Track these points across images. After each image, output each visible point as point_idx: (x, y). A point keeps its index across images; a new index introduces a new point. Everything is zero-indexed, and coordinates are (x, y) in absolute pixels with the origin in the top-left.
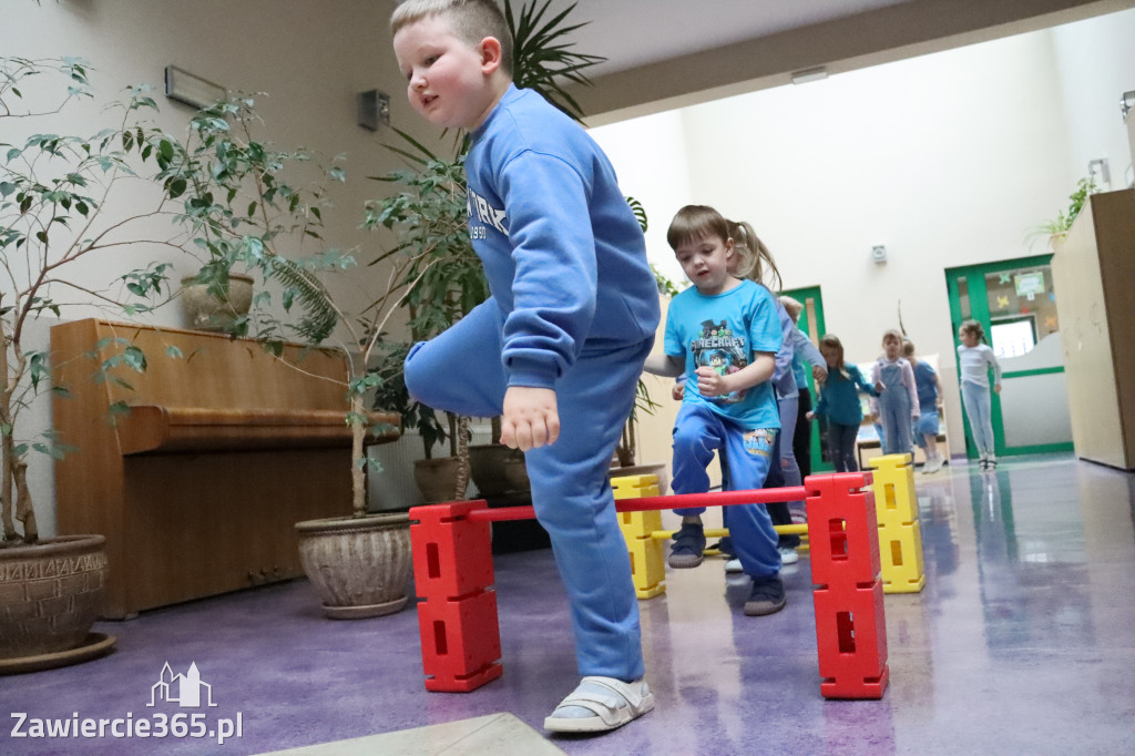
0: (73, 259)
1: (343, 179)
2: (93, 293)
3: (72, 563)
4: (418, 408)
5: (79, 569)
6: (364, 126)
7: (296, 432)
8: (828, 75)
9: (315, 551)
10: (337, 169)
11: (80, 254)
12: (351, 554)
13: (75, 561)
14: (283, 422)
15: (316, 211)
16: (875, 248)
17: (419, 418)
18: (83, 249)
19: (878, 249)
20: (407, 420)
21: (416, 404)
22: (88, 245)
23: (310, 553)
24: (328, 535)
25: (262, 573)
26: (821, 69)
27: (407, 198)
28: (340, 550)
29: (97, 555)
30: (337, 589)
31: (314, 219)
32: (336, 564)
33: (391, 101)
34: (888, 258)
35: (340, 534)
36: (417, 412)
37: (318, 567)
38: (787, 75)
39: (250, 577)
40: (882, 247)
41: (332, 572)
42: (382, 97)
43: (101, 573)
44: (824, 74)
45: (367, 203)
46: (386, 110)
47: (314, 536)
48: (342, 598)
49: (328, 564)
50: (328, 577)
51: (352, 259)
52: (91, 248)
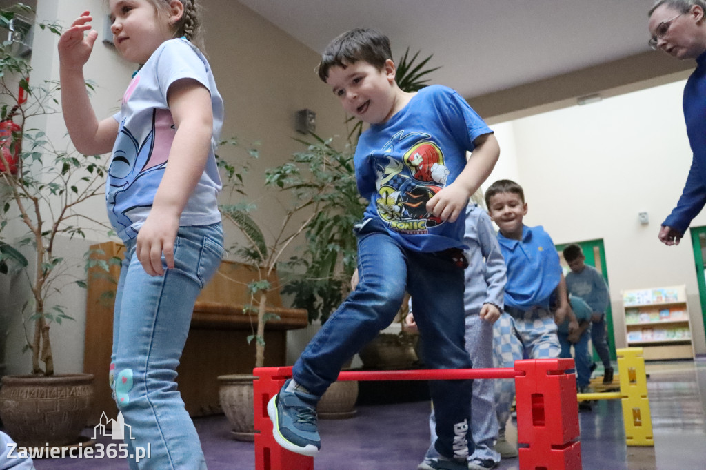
0: (82, 201)
1: (257, 157)
2: (101, 224)
3: (68, 390)
4: (321, 308)
5: (72, 395)
6: (299, 131)
7: (235, 318)
8: (602, 99)
9: (227, 395)
10: (255, 150)
11: (86, 198)
12: (249, 398)
13: (71, 389)
14: (227, 311)
15: (239, 176)
16: (640, 214)
17: (320, 314)
18: (88, 195)
19: (643, 215)
20: (312, 316)
21: (320, 305)
22: (92, 192)
23: (224, 396)
24: (235, 385)
25: (210, 407)
26: (596, 95)
27: (289, 167)
28: (242, 395)
29: (86, 387)
30: (239, 421)
31: (239, 182)
32: (239, 404)
33: (317, 116)
34: (650, 220)
35: (244, 385)
36: (320, 310)
37: (228, 406)
38: (575, 99)
39: (202, 410)
40: (645, 213)
41: (236, 409)
42: (311, 113)
43: (87, 398)
44: (599, 98)
45: (266, 171)
46: (313, 121)
47: (226, 385)
48: (243, 427)
49: (234, 403)
50: (234, 413)
51: (255, 206)
52: (93, 194)
